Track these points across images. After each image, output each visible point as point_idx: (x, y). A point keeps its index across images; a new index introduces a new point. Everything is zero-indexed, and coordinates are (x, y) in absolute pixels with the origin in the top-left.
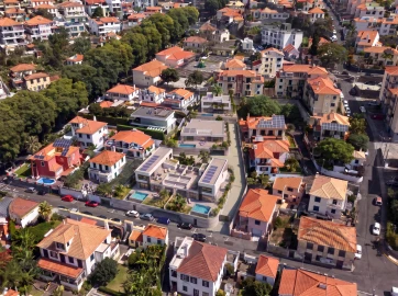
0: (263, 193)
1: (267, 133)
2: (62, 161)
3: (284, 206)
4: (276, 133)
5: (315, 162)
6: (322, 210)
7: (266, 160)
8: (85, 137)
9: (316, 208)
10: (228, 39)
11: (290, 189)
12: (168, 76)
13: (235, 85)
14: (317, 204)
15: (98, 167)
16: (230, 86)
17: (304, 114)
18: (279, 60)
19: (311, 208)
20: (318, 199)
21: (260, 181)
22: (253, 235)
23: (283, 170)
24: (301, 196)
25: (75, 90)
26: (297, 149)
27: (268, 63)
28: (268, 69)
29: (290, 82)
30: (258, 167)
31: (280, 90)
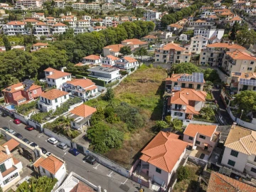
1: (187, 85)
3: (193, 153)
4: (195, 86)
6: (240, 165)
8: (51, 81)
10: (171, 36)
11: (202, 137)
12: (125, 51)
13: (168, 57)
14: (233, 158)
15: (45, 101)
16: (165, 57)
18: (204, 42)
20: (234, 153)
23: (198, 117)
24: (214, 144)
26: (214, 101)
27: (196, 44)
28: (195, 48)
29: (212, 55)
30: (173, 112)
31: (203, 61)
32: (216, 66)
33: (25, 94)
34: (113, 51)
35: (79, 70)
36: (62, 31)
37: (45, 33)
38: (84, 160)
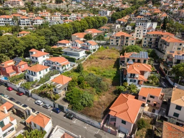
1: (136, 61)
4: (142, 61)
8: (35, 58)
9: (176, 115)
11: (152, 97)
14: (177, 111)
15: (31, 73)
16: (117, 41)
19: (171, 113)
20: (179, 108)
21: (130, 89)
24: (161, 102)
26: (156, 72)
27: (138, 32)
28: (138, 35)
29: (151, 39)
30: (129, 80)
31: (145, 44)
32: (154, 48)
33: (15, 68)
34: (79, 37)
35: (55, 51)
36: (40, 23)
37: (27, 24)
38: (64, 116)
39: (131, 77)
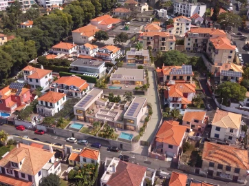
0: (175, 124)
1: (178, 78)
2: (16, 99)
3: (192, 134)
4: (185, 78)
5: (216, 100)
6: (222, 137)
7: (177, 98)
8: (34, 81)
9: (217, 136)
10: (147, 10)
11: (196, 121)
12: (101, 36)
13: (152, 43)
14: (217, 132)
15: (44, 104)
16: (149, 43)
17: (207, 63)
18: (188, 24)
19: (212, 135)
20: (218, 129)
21: (173, 115)
22: (167, 157)
23: (191, 106)
24: (205, 125)
25: (26, 47)
26: (202, 91)
27: (179, 26)
28: (179, 31)
29: (196, 40)
30: (171, 104)
31: (188, 46)
32: (201, 52)
38: (108, 150)
39: (173, 101)
